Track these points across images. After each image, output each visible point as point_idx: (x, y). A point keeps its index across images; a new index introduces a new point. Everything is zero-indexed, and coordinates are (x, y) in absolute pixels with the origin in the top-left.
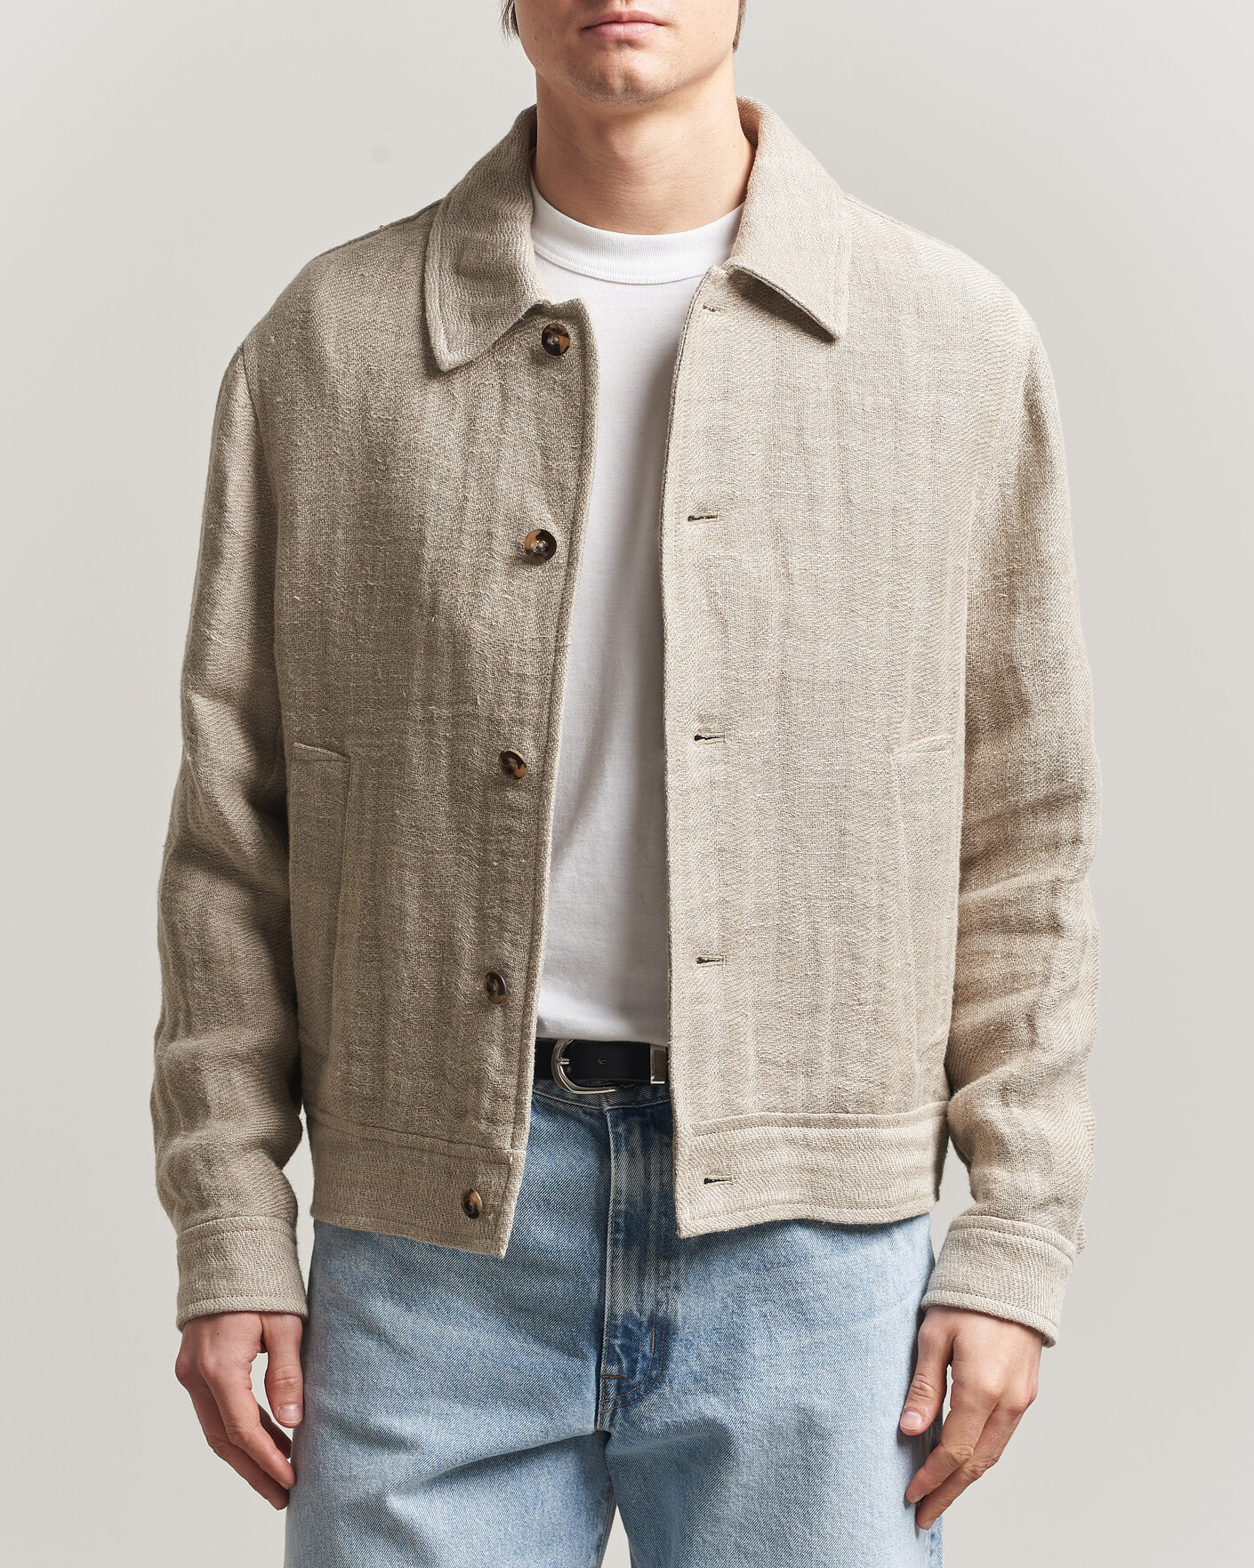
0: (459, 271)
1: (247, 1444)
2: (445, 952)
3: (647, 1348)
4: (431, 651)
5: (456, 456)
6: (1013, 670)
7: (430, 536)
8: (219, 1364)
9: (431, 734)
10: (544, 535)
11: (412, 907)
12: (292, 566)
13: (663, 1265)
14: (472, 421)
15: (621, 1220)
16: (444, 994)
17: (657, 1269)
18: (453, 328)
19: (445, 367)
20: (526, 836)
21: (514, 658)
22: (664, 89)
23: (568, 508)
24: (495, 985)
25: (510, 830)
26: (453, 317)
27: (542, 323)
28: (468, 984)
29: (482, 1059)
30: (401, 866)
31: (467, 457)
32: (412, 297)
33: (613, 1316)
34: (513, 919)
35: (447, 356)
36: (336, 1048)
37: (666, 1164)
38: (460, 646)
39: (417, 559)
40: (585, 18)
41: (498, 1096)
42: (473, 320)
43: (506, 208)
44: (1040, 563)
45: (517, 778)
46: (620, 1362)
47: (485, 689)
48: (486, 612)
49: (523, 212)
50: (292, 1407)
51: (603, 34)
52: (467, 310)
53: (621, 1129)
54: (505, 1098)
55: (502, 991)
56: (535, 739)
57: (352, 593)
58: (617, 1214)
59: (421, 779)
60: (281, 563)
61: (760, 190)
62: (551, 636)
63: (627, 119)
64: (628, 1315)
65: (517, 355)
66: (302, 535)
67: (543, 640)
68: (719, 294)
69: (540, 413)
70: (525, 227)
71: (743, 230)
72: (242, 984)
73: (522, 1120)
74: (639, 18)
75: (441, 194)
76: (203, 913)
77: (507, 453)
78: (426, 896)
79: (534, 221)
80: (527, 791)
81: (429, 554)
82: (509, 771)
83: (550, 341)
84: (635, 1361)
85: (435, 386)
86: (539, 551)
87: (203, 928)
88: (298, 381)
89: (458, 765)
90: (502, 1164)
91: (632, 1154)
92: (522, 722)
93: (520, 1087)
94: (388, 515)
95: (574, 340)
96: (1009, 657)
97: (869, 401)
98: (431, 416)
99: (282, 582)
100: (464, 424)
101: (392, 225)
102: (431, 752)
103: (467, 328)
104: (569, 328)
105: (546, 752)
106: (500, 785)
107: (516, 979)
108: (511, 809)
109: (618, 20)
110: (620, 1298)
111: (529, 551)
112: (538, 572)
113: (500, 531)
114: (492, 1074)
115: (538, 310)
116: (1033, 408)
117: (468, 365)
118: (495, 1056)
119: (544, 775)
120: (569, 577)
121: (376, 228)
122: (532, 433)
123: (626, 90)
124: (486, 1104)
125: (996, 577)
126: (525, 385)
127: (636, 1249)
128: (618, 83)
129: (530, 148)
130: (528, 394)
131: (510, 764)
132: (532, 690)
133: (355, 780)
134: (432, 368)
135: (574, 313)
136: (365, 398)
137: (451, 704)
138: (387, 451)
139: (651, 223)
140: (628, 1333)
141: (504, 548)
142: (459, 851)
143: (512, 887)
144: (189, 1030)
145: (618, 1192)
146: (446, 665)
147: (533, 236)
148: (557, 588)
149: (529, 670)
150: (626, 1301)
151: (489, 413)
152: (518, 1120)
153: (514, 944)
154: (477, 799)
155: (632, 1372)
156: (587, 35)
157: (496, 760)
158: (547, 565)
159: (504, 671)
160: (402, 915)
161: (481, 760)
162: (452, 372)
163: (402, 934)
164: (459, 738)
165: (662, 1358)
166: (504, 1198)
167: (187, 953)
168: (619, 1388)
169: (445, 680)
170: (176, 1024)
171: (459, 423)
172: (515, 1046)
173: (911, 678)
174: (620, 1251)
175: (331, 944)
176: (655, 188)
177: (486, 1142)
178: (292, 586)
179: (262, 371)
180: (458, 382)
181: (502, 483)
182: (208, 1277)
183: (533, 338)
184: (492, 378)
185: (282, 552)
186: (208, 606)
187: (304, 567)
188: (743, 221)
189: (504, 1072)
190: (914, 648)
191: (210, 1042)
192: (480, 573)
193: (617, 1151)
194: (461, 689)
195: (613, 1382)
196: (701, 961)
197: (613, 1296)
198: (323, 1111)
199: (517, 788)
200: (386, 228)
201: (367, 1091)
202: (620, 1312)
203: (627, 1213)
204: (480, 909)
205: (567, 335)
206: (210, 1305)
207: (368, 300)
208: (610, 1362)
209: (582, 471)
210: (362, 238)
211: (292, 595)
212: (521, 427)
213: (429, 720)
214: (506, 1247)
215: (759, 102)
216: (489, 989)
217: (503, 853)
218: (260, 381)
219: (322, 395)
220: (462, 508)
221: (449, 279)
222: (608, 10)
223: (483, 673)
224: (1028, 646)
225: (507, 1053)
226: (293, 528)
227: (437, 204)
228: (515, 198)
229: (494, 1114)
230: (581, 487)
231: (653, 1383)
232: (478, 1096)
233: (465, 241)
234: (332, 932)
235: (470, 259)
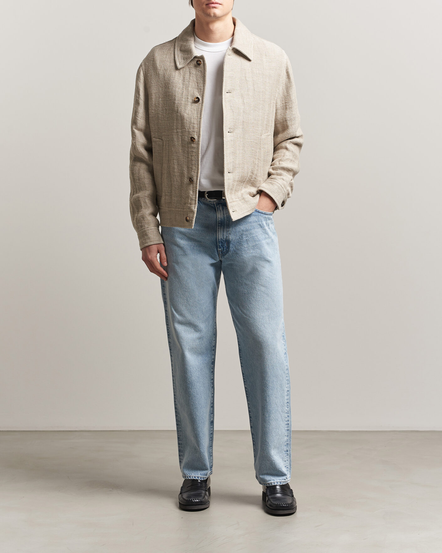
0: (181, 50)
1: (159, 270)
2: (182, 175)
3: (226, 245)
4: (177, 120)
5: (181, 84)
6: (286, 121)
7: (177, 99)
8: (151, 257)
9: (178, 135)
10: (197, 98)
11: (176, 167)
12: (152, 106)
13: (227, 229)
14: (184, 78)
15: (220, 222)
16: (182, 182)
17: (226, 230)
18: (180, 61)
19: (179, 68)
20: (196, 152)
21: (192, 120)
22: (220, 16)
23: (202, 93)
24: (191, 180)
25: (193, 151)
26: (180, 59)
27: (196, 59)
28: (186, 180)
29: (189, 193)
30: (174, 159)
31: (183, 84)
32: (173, 56)
33: (219, 239)
34: (194, 167)
35: (179, 66)
36: (163, 194)
37: (227, 212)
38: (182, 118)
39: (174, 103)
40: (207, 2)
41: (192, 199)
42: (184, 59)
43: (189, 38)
44: (291, 101)
45: (194, 142)
46: (221, 248)
47: (187, 126)
48: (187, 112)
49: (192, 39)
50: (166, 262)
51: (210, 6)
52: (183, 58)
53: (218, 207)
54: (193, 200)
55: (192, 181)
56: (197, 134)
57: (163, 110)
58: (219, 221)
59: (176, 143)
60: (150, 105)
61: (236, 33)
62: (199, 116)
63: (213, 22)
64: (221, 239)
65: (192, 66)
66: (153, 100)
67: (198, 117)
68: (231, 52)
69: (197, 76)
70: (193, 42)
71: (234, 41)
72: (146, 182)
73: (196, 204)
74: (217, 3)
75: (177, 36)
76: (139, 170)
77: (191, 83)
78: (178, 164)
79: (195, 40)
80: (195, 144)
81: (176, 102)
82: (192, 141)
83: (198, 63)
84: (224, 248)
85: (177, 72)
86: (197, 101)
87: (139, 172)
88: (152, 71)
89: (183, 140)
90: (193, 212)
91: (220, 211)
92: (194, 132)
93: (196, 198)
94: (169, 95)
95: (202, 62)
96: (285, 118)
97: (258, 72)
98: (176, 77)
99: (150, 108)
100: (183, 78)
101: (168, 42)
102: (178, 138)
103: (183, 61)
104: (201, 60)
105: (199, 137)
106: (190, 143)
107: (195, 178)
108: (193, 147)
109: (213, 3)
110: (220, 236)
111: (195, 101)
112: (196, 104)
113: (189, 98)
114: (191, 196)
115: (196, 57)
116: (287, 72)
117: (183, 67)
118: (191, 192)
119: (199, 141)
120: (202, 105)
121: (165, 42)
122: (195, 80)
123: (214, 16)
124: (190, 201)
125: (283, 104)
126: (194, 71)
127: (222, 227)
128: (212, 15)
129: (194, 27)
130: (194, 73)
131: (192, 139)
132: (196, 126)
133: (164, 144)
134: (177, 68)
135: (202, 58)
136: (164, 74)
137: (181, 129)
138: (168, 84)
139: (217, 41)
140: (222, 242)
141: (190, 100)
142: (184, 156)
143: (194, 162)
144: (136, 193)
145: (219, 218)
146: (180, 122)
147: (194, 43)
148: (200, 107)
149: (195, 122)
150: (221, 236)
151: (187, 76)
152: (195, 204)
153: (194, 172)
154: (186, 146)
155: (224, 250)
156: (207, 5)
157: (190, 139)
158: (198, 103)
159: (190, 123)
160: (174, 168)
161: (187, 139)
162: (180, 69)
163: (174, 172)
164: (183, 135)
165: (228, 247)
166: (193, 218)
167: (135, 178)
168: (222, 253)
169: (180, 125)
170: (134, 192)
171: (182, 78)
172: (195, 190)
173: (265, 123)
174: (220, 227)
175: (162, 175)
176: (217, 35)
177: (190, 208)
178: (152, 109)
179: (145, 69)
180: (181, 70)
181: (190, 89)
182: (145, 240)
183: (195, 62)
184: (188, 70)
185: (150, 103)
186: (137, 113)
187: (154, 106)
188: (234, 39)
189: (192, 195)
190: (266, 117)
191: (140, 194)
192: (186, 105)
193: (218, 211)
194: (183, 126)
195: (221, 252)
196: (229, 173)
197: (218, 235)
198: (162, 206)
199: (194, 144)
200: (167, 42)
201: (169, 201)
202: (220, 238)
203: (221, 220)
204: (188, 166)
205: (201, 61)
206: (147, 245)
207: (164, 56)
208: (219, 248)
209: (204, 86)
210: (162, 44)
211: (152, 111)
212: (193, 78)
213: (177, 132)
214: (193, 227)
215: (235, 17)
216: (190, 181)
217: (192, 156)
218: (145, 71)
219: (157, 74)
220: (182, 94)
221: (179, 52)
222: (211, 1)
223: (187, 123)
224: (289, 116)
225: (193, 192)
226: (152, 98)
227: (176, 38)
228: (191, 37)
229: (191, 203)
230: (204, 89)
231: (227, 252)
232: (188, 200)
233: (182, 45)
234: (162, 173)
235: (183, 48)
